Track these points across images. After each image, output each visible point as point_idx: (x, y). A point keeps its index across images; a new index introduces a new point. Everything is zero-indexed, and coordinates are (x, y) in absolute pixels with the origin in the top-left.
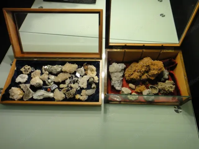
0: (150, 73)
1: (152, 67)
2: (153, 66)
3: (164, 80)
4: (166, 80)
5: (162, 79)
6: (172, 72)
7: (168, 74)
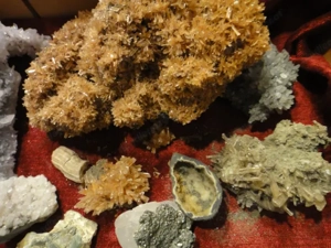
0: (164, 75)
1: (173, 31)
2: (183, 24)
3: (263, 117)
4: (275, 117)
5: (256, 115)
6: (313, 61)
7: (294, 77)
